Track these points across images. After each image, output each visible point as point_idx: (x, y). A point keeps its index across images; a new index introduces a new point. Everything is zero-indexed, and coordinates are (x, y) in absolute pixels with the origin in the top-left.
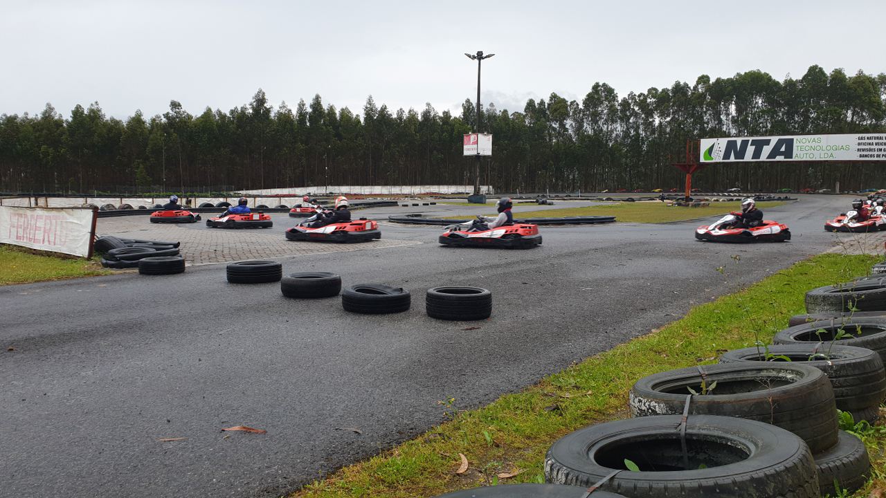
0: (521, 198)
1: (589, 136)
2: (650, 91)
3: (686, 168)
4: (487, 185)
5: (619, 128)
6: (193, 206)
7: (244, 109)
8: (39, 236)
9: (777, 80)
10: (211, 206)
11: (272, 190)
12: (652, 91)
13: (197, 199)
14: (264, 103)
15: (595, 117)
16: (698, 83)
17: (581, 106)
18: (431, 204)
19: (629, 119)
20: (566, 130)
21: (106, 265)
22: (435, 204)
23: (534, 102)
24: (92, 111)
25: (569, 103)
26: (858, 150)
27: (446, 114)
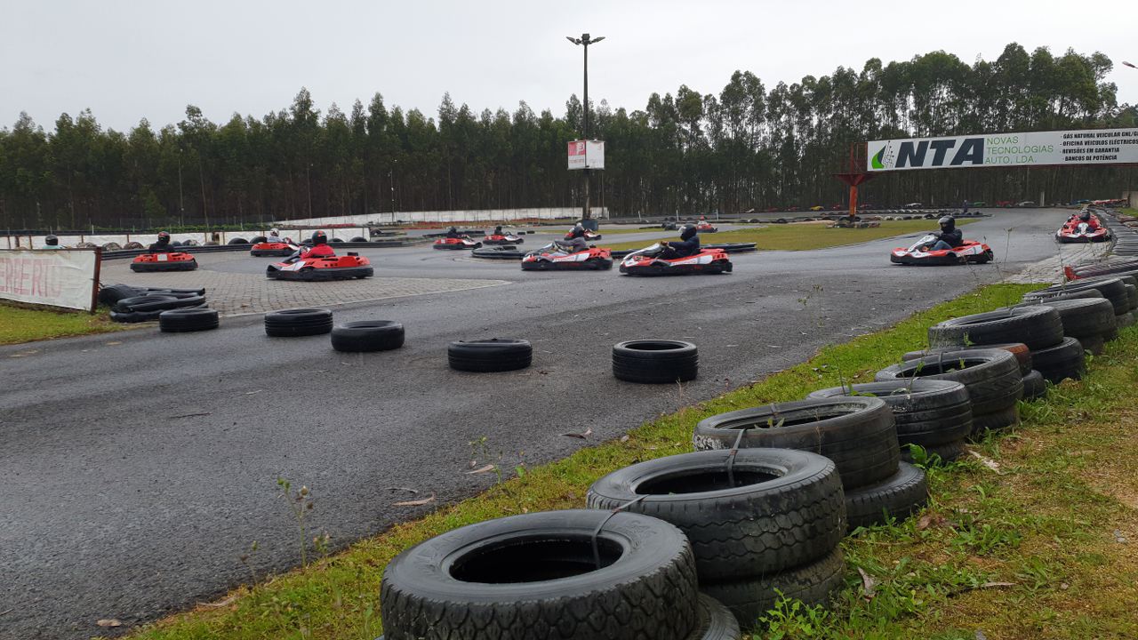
0: (644, 223)
1: (729, 140)
2: (804, 80)
3: (850, 179)
4: (601, 206)
5: (766, 129)
6: (221, 243)
7: (282, 114)
8: (27, 285)
9: (966, 63)
10: (246, 242)
11: (323, 219)
12: (808, 81)
13: (227, 234)
14: (309, 106)
15: (736, 116)
16: (867, 68)
17: (719, 102)
18: (528, 232)
19: (779, 117)
20: (701, 133)
21: (115, 319)
22: (533, 232)
23: (658, 96)
24: (82, 121)
25: (703, 99)
26: (1064, 151)
27: (547, 115)
